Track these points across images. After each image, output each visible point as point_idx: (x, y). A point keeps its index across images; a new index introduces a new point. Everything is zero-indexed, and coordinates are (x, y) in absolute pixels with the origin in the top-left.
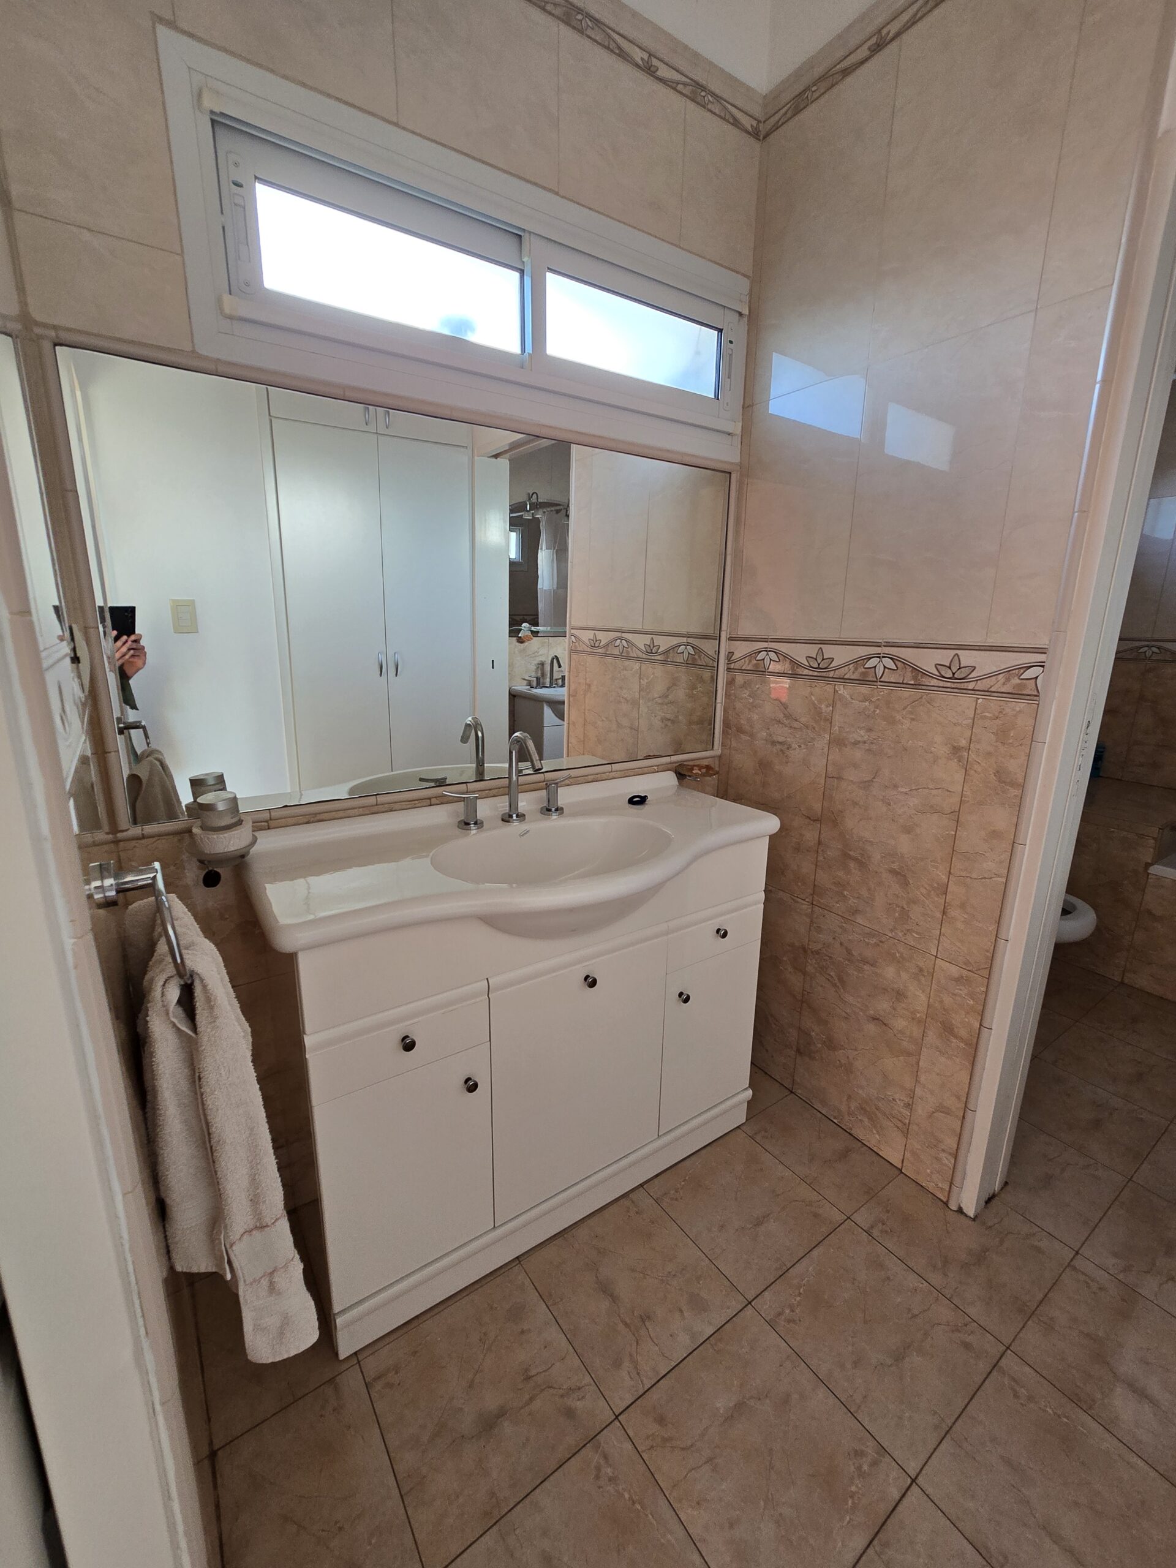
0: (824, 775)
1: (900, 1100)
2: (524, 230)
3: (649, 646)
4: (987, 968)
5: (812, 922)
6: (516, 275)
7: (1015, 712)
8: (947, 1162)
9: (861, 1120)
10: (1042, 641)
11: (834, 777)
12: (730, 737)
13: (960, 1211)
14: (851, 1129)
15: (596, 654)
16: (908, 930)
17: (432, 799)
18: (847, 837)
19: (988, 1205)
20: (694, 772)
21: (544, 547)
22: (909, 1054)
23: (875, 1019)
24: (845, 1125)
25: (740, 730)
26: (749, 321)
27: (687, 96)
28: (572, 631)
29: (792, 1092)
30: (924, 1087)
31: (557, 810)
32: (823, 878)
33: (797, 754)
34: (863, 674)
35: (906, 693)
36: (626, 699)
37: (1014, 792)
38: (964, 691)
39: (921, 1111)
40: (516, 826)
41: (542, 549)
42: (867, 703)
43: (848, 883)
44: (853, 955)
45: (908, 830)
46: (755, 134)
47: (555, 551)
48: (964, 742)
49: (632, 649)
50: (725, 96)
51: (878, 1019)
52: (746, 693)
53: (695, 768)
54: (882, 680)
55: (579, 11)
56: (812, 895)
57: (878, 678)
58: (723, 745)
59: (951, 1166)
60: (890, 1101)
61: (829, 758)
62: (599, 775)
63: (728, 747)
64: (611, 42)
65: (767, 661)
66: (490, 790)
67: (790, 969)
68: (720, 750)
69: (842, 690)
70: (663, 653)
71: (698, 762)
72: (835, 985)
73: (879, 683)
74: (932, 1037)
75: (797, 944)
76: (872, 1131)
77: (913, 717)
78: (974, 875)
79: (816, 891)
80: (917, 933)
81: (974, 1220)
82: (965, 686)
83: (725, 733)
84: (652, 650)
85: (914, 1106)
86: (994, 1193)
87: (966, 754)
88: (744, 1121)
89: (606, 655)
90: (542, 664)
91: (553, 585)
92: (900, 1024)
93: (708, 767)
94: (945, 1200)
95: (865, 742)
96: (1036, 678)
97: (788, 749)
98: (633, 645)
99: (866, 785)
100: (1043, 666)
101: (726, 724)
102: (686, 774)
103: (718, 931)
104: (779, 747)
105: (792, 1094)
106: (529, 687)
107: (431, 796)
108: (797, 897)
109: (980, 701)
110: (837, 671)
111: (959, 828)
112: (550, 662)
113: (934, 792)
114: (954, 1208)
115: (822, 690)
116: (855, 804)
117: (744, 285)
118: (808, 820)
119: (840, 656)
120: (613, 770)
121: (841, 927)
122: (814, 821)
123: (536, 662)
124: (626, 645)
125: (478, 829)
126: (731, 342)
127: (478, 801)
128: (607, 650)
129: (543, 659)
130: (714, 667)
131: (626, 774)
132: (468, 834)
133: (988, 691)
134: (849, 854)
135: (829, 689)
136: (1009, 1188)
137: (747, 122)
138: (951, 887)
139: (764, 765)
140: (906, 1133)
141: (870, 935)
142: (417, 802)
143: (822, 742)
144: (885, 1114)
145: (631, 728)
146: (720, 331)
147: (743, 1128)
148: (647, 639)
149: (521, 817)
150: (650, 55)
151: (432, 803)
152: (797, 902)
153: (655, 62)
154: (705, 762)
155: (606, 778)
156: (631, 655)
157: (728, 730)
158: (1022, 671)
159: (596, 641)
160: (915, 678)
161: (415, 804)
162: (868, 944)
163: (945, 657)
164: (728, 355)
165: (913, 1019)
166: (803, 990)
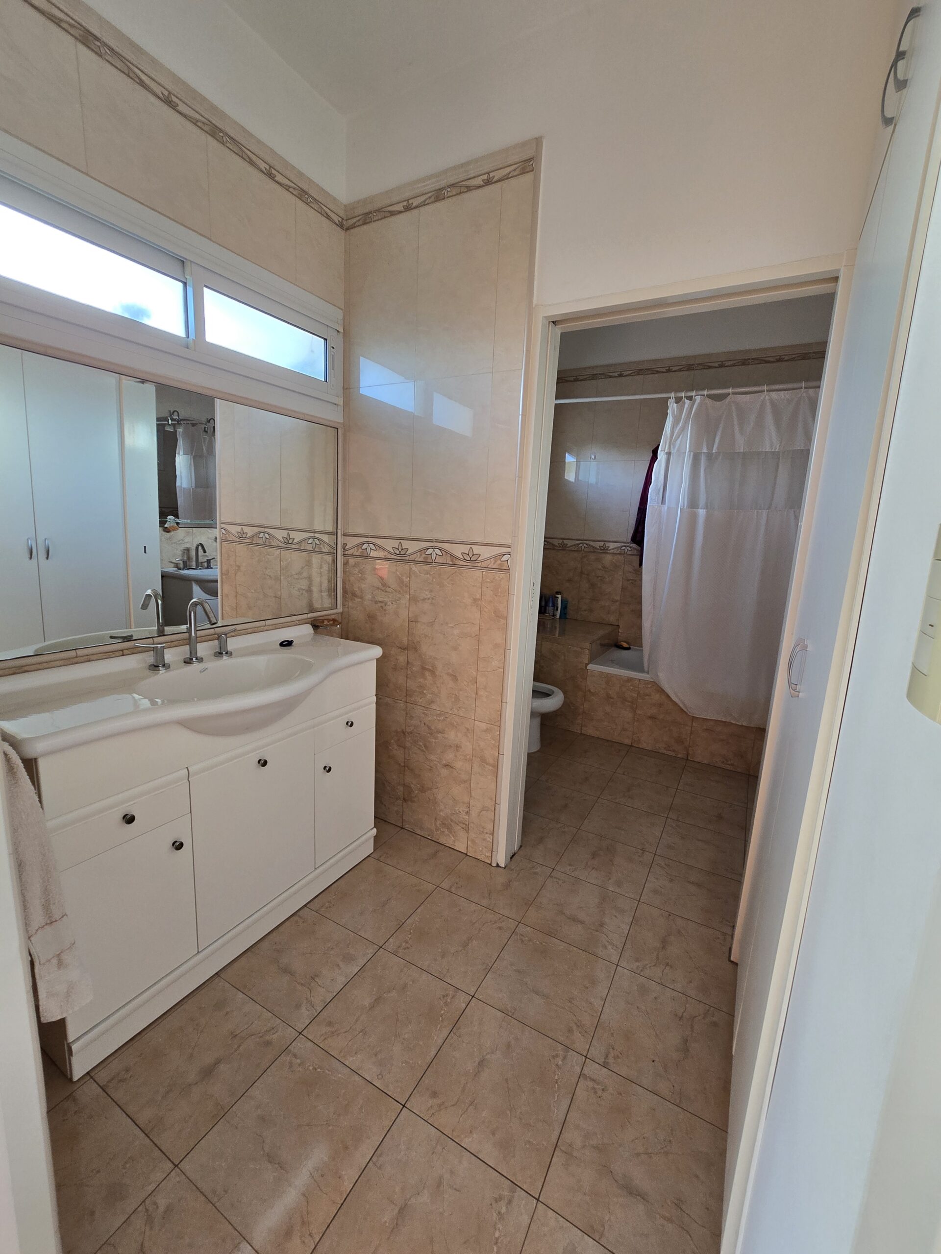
0: (407, 620)
1: (463, 811)
2: (186, 259)
3: (287, 538)
4: (498, 722)
5: (406, 714)
6: (180, 285)
7: (500, 579)
8: (489, 839)
9: (443, 832)
10: (508, 541)
11: (413, 621)
12: (347, 599)
13: (498, 866)
14: (438, 839)
15: (244, 543)
16: (460, 708)
17: (124, 651)
18: (423, 657)
19: (512, 859)
20: (325, 623)
21: (181, 452)
22: (465, 782)
23: (446, 766)
24: (435, 838)
25: (354, 595)
26: (344, 336)
27: (296, 196)
28: (222, 525)
29: (402, 828)
30: (474, 798)
31: (227, 653)
32: (412, 685)
33: (391, 608)
34: (424, 558)
35: (449, 569)
36: (270, 576)
37: (503, 621)
38: (476, 568)
39: (474, 813)
40: (196, 666)
41: (179, 454)
42: (428, 576)
43: (426, 686)
44: (432, 730)
45: (455, 649)
46: (341, 226)
47: (192, 456)
48: (478, 595)
49: (273, 540)
50: (320, 200)
51: (447, 765)
52: (356, 571)
53: (325, 621)
54: (435, 561)
55: (221, 131)
56: (406, 696)
57: (433, 560)
58: (344, 605)
59: (491, 841)
60: (458, 813)
61: (410, 609)
62: (256, 629)
63: (346, 606)
64: (244, 154)
65: (368, 550)
66: (172, 642)
67: (396, 747)
68: (341, 609)
69: (415, 568)
70: (298, 543)
71: (326, 618)
72: (423, 751)
73: (434, 564)
74: (476, 768)
75: (399, 730)
76: (449, 836)
77: (453, 582)
78: (489, 670)
79: (408, 693)
80: (464, 708)
81: (505, 868)
82: (476, 565)
83: (344, 597)
84: (288, 541)
85: (470, 812)
86: (515, 852)
87: (480, 602)
88: (373, 851)
89: (252, 543)
90: (188, 550)
91: (191, 485)
92: (459, 765)
93: (334, 620)
94: (490, 862)
95: (429, 599)
96: (507, 560)
97: (385, 605)
98: (274, 537)
99: (431, 624)
100: (510, 554)
101: (345, 591)
102: (319, 625)
103: (347, 723)
104: (380, 605)
105: (403, 830)
106: (176, 569)
107: (123, 648)
108: (397, 699)
109: (484, 573)
110: (411, 556)
111: (480, 644)
112: (195, 548)
113: (467, 625)
114: (494, 864)
115: (403, 568)
116: (426, 636)
117: (339, 314)
118: (400, 649)
119: (412, 547)
120: (267, 625)
121: (424, 713)
122: (404, 649)
123: (182, 548)
124: (268, 537)
125: (166, 669)
126: (333, 348)
127: (165, 650)
128: (253, 541)
129: (188, 545)
130: (334, 553)
131: (276, 627)
132: (158, 673)
133: (487, 568)
134: (425, 667)
135: (407, 567)
136: (523, 847)
137: (336, 219)
138: (479, 679)
139: (371, 617)
140: (467, 831)
141: (440, 715)
142: (111, 654)
143: (405, 601)
144: (456, 823)
145: (276, 597)
146: (326, 339)
147: (372, 856)
148: (284, 533)
149: (200, 660)
150: (270, 167)
151: (124, 654)
152: (397, 703)
153: (274, 172)
154: (333, 617)
155: (262, 630)
156: (273, 544)
157: (346, 595)
158: (501, 556)
159: (243, 533)
160: (452, 561)
161: (110, 655)
162: (439, 720)
163: (465, 549)
164: (332, 356)
165: (466, 760)
166: (405, 759)
